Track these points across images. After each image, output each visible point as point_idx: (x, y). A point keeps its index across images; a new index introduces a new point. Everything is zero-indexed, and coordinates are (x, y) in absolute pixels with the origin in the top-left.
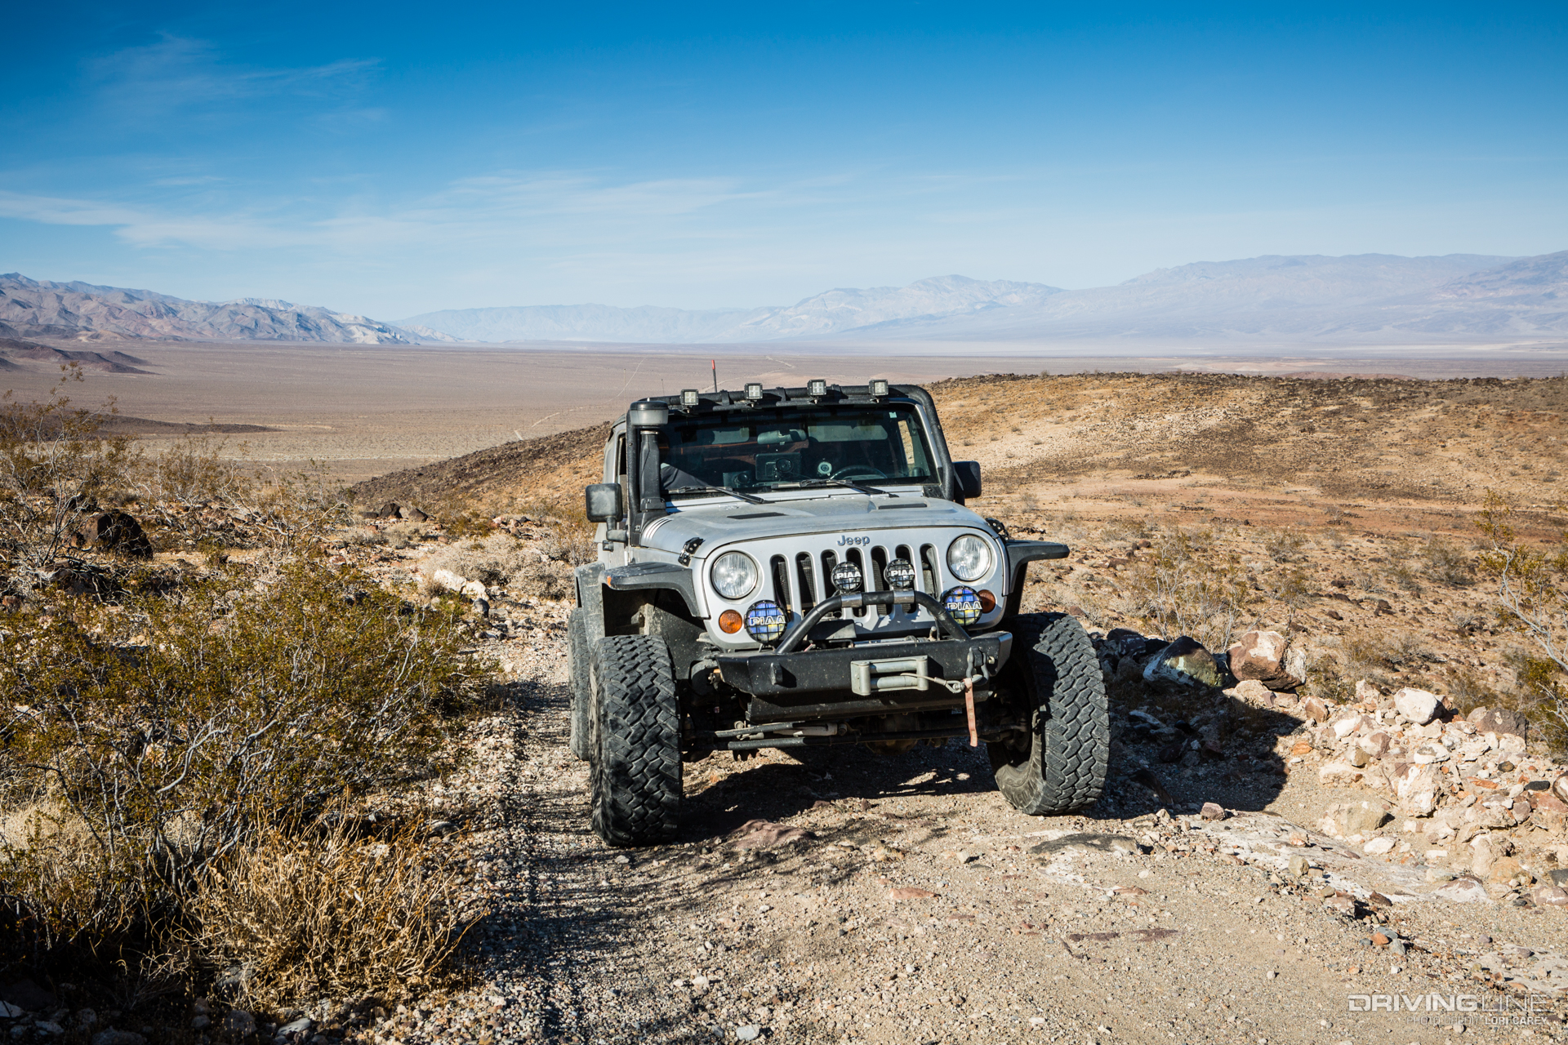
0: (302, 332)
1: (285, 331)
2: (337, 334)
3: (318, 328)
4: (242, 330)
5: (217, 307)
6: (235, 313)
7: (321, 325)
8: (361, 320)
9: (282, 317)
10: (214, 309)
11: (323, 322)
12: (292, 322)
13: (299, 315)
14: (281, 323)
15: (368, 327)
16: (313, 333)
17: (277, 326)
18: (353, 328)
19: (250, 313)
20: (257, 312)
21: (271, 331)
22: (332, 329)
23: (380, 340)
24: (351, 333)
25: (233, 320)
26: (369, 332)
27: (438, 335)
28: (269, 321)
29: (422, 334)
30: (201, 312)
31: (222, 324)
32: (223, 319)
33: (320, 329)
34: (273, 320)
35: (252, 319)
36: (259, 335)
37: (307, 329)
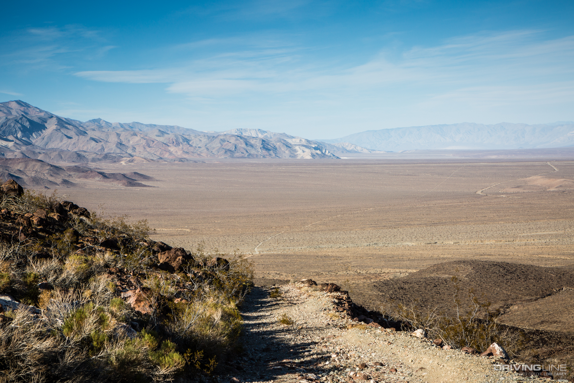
0: (264, 151)
1: (253, 152)
2: (287, 152)
3: (275, 149)
4: (226, 152)
5: (214, 137)
6: (223, 141)
7: (277, 146)
8: (304, 142)
9: (253, 142)
10: (212, 138)
11: (278, 145)
12: (259, 144)
13: (263, 141)
14: (252, 146)
15: (306, 147)
16: (271, 152)
17: (249, 148)
18: (297, 148)
19: (233, 140)
20: (237, 140)
21: (245, 152)
22: (284, 149)
23: (313, 155)
24: (295, 151)
25: (222, 145)
26: (307, 150)
27: (359, 148)
28: (244, 145)
29: (348, 149)
30: (204, 140)
31: (214, 148)
32: (216, 144)
33: (276, 149)
34: (246, 144)
35: (233, 144)
36: (237, 154)
37: (268, 150)
